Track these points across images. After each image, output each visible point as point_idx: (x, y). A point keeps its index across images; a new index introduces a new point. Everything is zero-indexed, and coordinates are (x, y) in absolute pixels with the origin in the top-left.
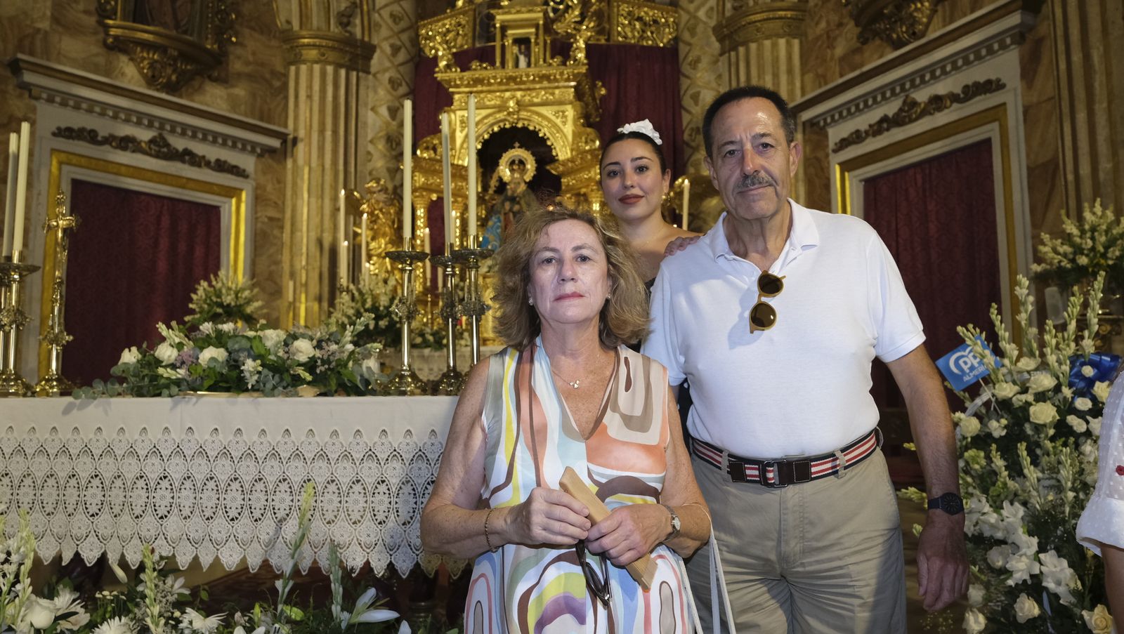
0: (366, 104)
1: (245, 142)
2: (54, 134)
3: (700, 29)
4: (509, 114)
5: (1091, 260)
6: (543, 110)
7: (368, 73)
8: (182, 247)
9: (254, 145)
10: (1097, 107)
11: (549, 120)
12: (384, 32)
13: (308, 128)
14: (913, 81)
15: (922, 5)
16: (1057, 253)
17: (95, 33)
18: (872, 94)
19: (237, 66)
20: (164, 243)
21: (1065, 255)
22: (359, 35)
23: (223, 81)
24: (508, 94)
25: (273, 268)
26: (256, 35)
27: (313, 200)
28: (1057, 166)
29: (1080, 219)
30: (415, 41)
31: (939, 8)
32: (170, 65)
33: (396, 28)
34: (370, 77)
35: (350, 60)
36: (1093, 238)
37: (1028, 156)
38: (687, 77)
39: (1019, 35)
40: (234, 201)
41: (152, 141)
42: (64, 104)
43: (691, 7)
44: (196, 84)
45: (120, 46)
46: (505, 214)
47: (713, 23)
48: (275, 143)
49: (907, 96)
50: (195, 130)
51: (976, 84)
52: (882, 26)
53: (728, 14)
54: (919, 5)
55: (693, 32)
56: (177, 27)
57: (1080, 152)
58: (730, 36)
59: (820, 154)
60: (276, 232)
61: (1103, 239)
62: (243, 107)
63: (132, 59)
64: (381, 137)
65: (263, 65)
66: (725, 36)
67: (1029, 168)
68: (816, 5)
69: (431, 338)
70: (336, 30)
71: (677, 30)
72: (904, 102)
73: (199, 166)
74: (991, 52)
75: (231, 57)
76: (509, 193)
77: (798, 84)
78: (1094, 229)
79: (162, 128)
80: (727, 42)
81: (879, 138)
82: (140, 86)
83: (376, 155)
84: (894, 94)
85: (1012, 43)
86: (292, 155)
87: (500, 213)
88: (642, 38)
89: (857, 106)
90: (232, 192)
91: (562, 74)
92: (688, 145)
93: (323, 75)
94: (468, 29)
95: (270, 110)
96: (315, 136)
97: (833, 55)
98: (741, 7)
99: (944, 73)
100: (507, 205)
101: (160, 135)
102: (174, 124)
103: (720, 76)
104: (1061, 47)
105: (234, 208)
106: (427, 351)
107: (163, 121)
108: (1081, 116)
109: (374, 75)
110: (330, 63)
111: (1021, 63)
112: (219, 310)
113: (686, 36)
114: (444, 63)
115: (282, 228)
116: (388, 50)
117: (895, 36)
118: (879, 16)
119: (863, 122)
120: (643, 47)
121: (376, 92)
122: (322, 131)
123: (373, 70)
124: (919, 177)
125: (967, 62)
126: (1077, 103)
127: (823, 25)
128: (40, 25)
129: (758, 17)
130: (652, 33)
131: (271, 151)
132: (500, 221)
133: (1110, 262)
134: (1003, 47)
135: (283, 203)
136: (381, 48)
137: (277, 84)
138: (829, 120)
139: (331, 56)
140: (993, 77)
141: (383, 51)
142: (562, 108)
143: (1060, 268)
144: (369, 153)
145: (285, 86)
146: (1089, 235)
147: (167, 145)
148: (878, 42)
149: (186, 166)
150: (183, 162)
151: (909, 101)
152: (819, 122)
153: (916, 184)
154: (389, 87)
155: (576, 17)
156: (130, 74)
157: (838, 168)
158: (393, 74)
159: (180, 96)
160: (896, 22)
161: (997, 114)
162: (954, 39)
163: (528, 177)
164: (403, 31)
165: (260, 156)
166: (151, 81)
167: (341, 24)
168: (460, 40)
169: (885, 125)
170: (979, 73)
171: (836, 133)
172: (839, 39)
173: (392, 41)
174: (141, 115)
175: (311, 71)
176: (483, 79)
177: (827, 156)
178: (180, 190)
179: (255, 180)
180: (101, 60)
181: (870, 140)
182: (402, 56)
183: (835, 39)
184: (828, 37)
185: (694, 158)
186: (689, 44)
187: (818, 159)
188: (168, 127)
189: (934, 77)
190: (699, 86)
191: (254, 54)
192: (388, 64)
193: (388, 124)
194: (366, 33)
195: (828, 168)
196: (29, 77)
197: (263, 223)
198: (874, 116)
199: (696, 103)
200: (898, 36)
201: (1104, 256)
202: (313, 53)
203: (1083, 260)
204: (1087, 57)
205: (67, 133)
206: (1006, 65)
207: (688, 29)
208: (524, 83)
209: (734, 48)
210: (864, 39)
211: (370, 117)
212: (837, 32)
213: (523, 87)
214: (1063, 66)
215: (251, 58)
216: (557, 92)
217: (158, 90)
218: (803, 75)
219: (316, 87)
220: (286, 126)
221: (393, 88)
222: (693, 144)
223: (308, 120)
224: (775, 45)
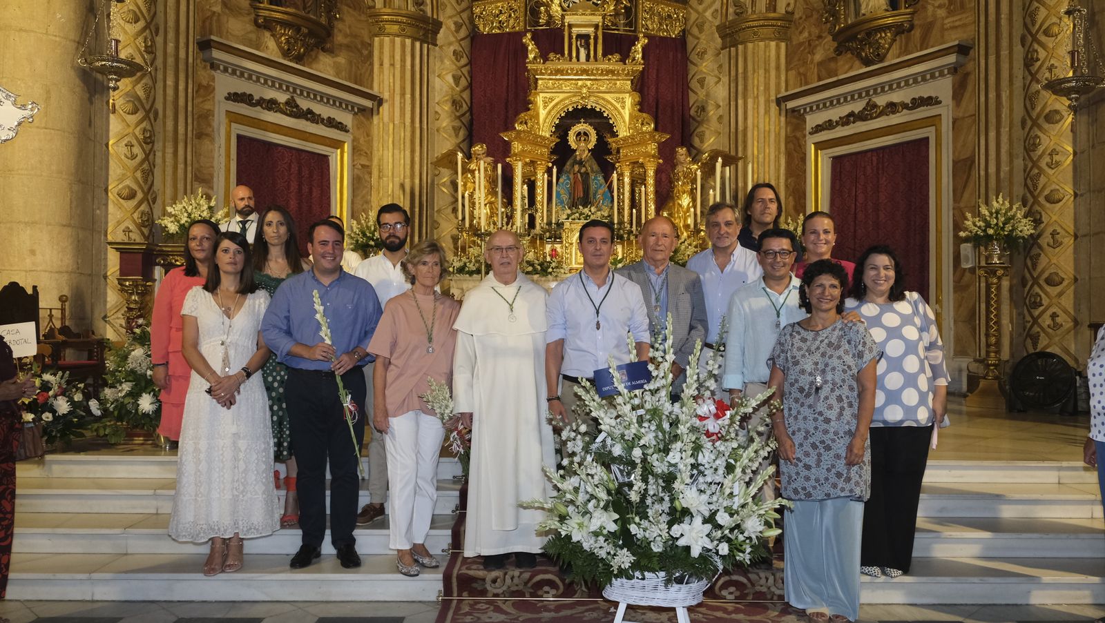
0: (434, 72)
1: (348, 103)
2: (227, 99)
3: (706, 26)
4: (582, 98)
5: (995, 231)
6: (607, 96)
7: (436, 45)
8: (305, 189)
9: (353, 105)
10: (1002, 130)
11: (612, 104)
12: (449, 11)
13: (392, 91)
14: (875, 90)
15: (885, 34)
16: (976, 226)
17: (248, 14)
18: (845, 96)
19: (339, 38)
20: (294, 186)
21: (980, 227)
22: (429, 14)
23: (330, 51)
24: (580, 83)
25: (365, 206)
26: (351, 10)
27: (396, 152)
28: (973, 162)
29: (987, 203)
30: (471, 20)
31: (898, 38)
32: (301, 40)
33: (459, 8)
34: (437, 48)
35: (423, 35)
36: (997, 218)
37: (954, 153)
38: (694, 64)
39: (954, 70)
40: (339, 151)
41: (287, 103)
42: (234, 72)
43: (700, 8)
44: (313, 54)
45: (267, 25)
46: (574, 174)
47: (717, 23)
48: (368, 103)
49: (870, 100)
50: (316, 93)
51: (921, 98)
52: (854, 45)
53: (730, 18)
54: (883, 35)
55: (701, 27)
56: (304, 8)
57: (990, 158)
58: (731, 35)
59: (798, 134)
60: (367, 177)
61: (1003, 219)
62: (343, 73)
63: (273, 35)
64: (447, 100)
65: (356, 36)
66: (727, 34)
67: (955, 163)
68: (801, 18)
69: (539, 267)
70: (413, 9)
71: (685, 23)
72: (868, 103)
73: (317, 123)
74: (933, 77)
75: (336, 31)
76: (578, 158)
77: (783, 78)
78: (997, 212)
79: (295, 91)
80: (728, 39)
81: (846, 127)
82: (279, 57)
83: (443, 115)
84: (860, 96)
85: (948, 73)
86: (378, 113)
87: (569, 172)
88: (659, 30)
89: (831, 103)
90: (337, 144)
91: (624, 70)
92: (694, 119)
93: (403, 46)
94: (521, 13)
95: (361, 74)
96: (397, 98)
97: (812, 61)
98: (742, 13)
99: (899, 86)
100: (576, 168)
101: (292, 97)
102: (302, 88)
103: (720, 66)
104: (983, 86)
105: (339, 158)
106: (536, 277)
107: (296, 87)
108: (992, 134)
109: (441, 47)
110: (409, 37)
111: (953, 86)
112: (372, 243)
113: (695, 31)
114: (533, 56)
115: (370, 173)
116: (453, 27)
117: (863, 54)
118: (853, 38)
119: (835, 114)
120: (661, 38)
121: (442, 61)
122: (403, 94)
123: (438, 43)
124: (874, 159)
125: (916, 81)
126: (990, 125)
127: (806, 34)
128: (214, 9)
129: (755, 23)
130: (667, 26)
131: (363, 110)
132: (569, 179)
133: (1006, 233)
134: (942, 75)
135: (371, 154)
136: (446, 25)
137: (365, 52)
138: (808, 110)
139: (409, 31)
140: (934, 96)
141: (448, 28)
142: (621, 96)
143: (976, 234)
144: (436, 112)
145: (371, 55)
146: (994, 215)
147: (297, 106)
148: (849, 55)
149: (309, 123)
150: (307, 119)
151: (871, 103)
152: (800, 110)
153: (872, 164)
154: (453, 58)
155: (611, 11)
156: (271, 47)
157: (813, 146)
158: (456, 48)
159: (304, 65)
160: (865, 44)
161: (934, 121)
162: (909, 66)
163: (591, 146)
164: (463, 11)
165: (356, 114)
166: (286, 54)
167: (416, 3)
168: (512, 22)
169: (852, 119)
170: (924, 91)
171: (812, 120)
172: (819, 48)
173: (455, 19)
174: (281, 81)
175: (393, 43)
176: (563, 70)
177: (805, 136)
178: (304, 143)
179: (352, 134)
180: (253, 36)
181: (839, 128)
182: (463, 32)
183: (816, 47)
184: (810, 45)
185: (698, 130)
186: (698, 38)
187: (798, 139)
188: (298, 92)
189: (891, 88)
190: (705, 73)
191: (350, 27)
192: (452, 39)
193: (453, 89)
194: (435, 11)
195: (805, 145)
196: (217, 54)
197: (358, 169)
198: (844, 110)
199: (702, 87)
200: (866, 55)
201: (1003, 229)
202: (395, 28)
203: (991, 232)
204: (998, 96)
205: (235, 97)
206: (943, 88)
207: (697, 25)
208: (594, 75)
209: (735, 45)
210: (839, 51)
211: (437, 83)
212: (817, 42)
213: (592, 77)
214: (983, 99)
215: (348, 31)
216: (618, 82)
217: (291, 61)
218: (787, 71)
219: (398, 57)
220: (372, 88)
221: (457, 59)
222: (698, 119)
223: (392, 84)
224: (766, 47)
